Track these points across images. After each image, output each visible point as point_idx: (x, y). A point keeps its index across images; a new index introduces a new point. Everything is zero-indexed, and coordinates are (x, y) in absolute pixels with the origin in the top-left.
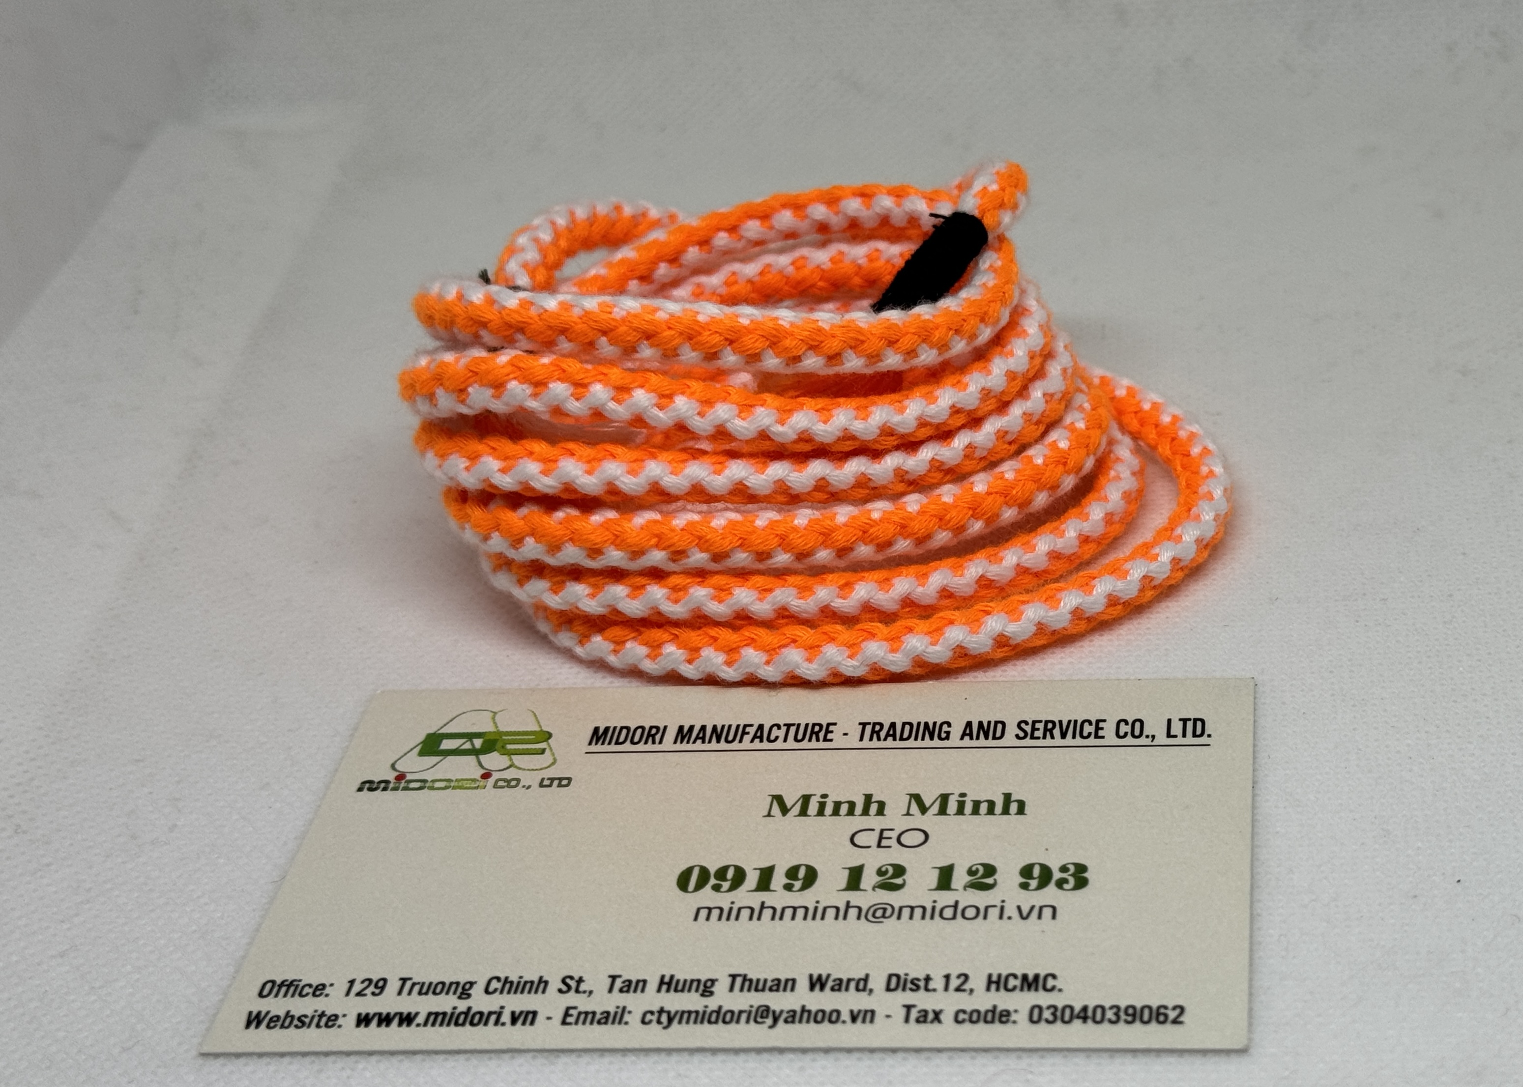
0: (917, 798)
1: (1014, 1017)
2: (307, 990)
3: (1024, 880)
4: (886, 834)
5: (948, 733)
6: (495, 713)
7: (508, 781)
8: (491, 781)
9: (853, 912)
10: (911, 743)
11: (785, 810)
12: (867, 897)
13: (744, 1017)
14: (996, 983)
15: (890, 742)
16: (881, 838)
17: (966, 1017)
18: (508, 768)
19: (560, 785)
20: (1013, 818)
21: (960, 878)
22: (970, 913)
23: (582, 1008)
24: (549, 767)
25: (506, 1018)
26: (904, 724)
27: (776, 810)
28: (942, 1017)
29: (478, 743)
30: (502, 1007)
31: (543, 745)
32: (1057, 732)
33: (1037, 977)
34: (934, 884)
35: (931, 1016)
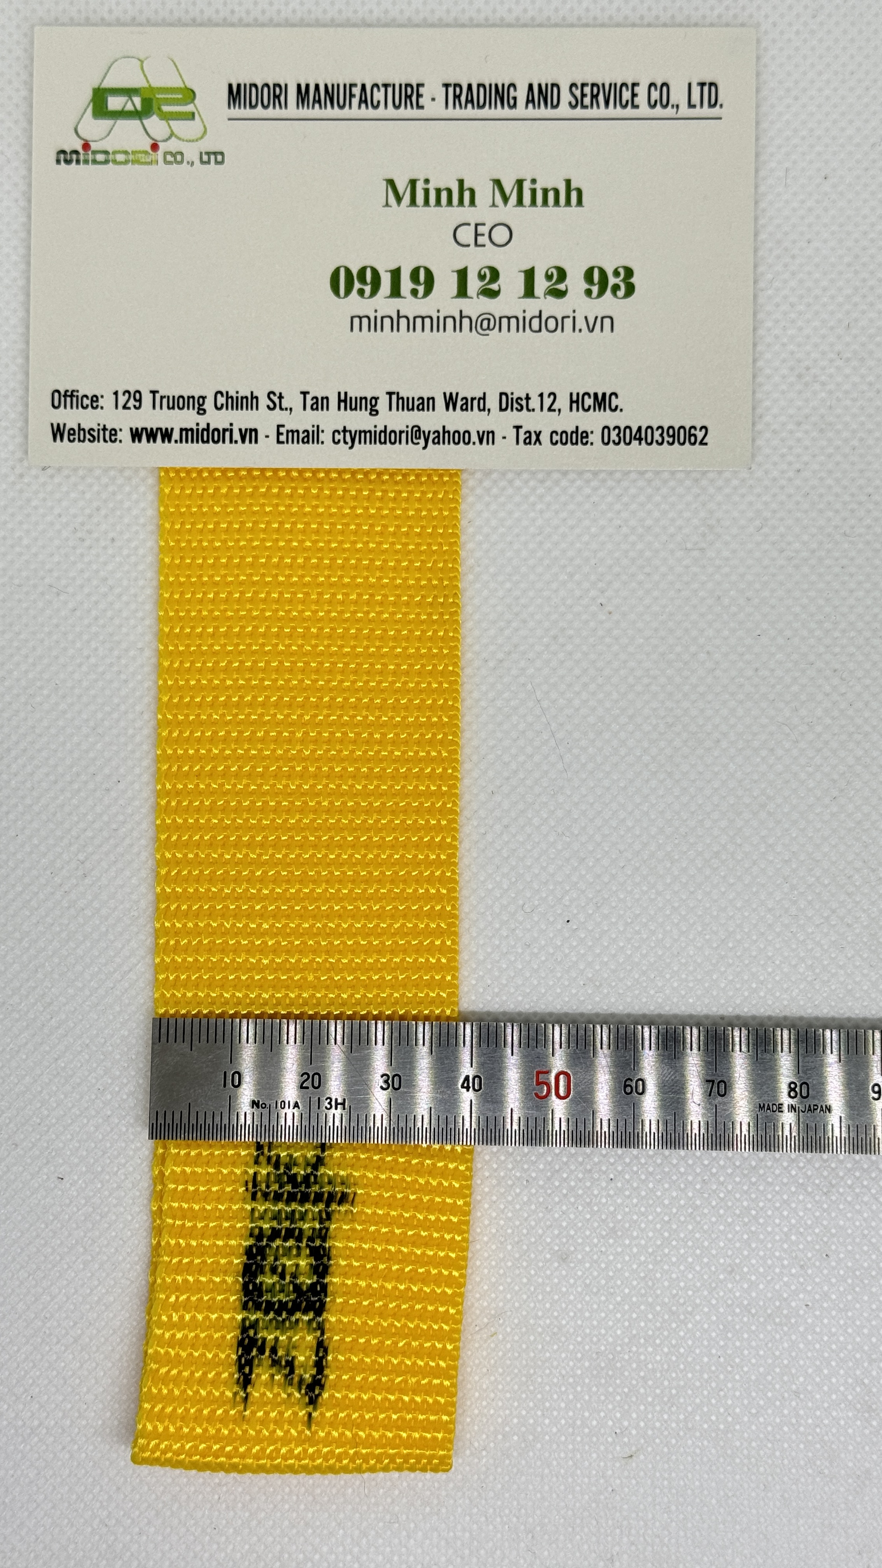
0: (498, 183)
1: (591, 438)
2: (86, 402)
4: (480, 228)
5: (515, 98)
9: (466, 322)
10: (486, 112)
11: (399, 199)
12: (476, 305)
13: (404, 436)
14: (576, 402)
15: (470, 111)
16: (477, 235)
17: (558, 438)
21: (541, 285)
22: (552, 324)
23: (289, 427)
25: (237, 436)
26: (479, 85)
27: (392, 200)
28: (541, 438)
30: (231, 424)
33: (604, 395)
34: (522, 292)
35: (534, 438)
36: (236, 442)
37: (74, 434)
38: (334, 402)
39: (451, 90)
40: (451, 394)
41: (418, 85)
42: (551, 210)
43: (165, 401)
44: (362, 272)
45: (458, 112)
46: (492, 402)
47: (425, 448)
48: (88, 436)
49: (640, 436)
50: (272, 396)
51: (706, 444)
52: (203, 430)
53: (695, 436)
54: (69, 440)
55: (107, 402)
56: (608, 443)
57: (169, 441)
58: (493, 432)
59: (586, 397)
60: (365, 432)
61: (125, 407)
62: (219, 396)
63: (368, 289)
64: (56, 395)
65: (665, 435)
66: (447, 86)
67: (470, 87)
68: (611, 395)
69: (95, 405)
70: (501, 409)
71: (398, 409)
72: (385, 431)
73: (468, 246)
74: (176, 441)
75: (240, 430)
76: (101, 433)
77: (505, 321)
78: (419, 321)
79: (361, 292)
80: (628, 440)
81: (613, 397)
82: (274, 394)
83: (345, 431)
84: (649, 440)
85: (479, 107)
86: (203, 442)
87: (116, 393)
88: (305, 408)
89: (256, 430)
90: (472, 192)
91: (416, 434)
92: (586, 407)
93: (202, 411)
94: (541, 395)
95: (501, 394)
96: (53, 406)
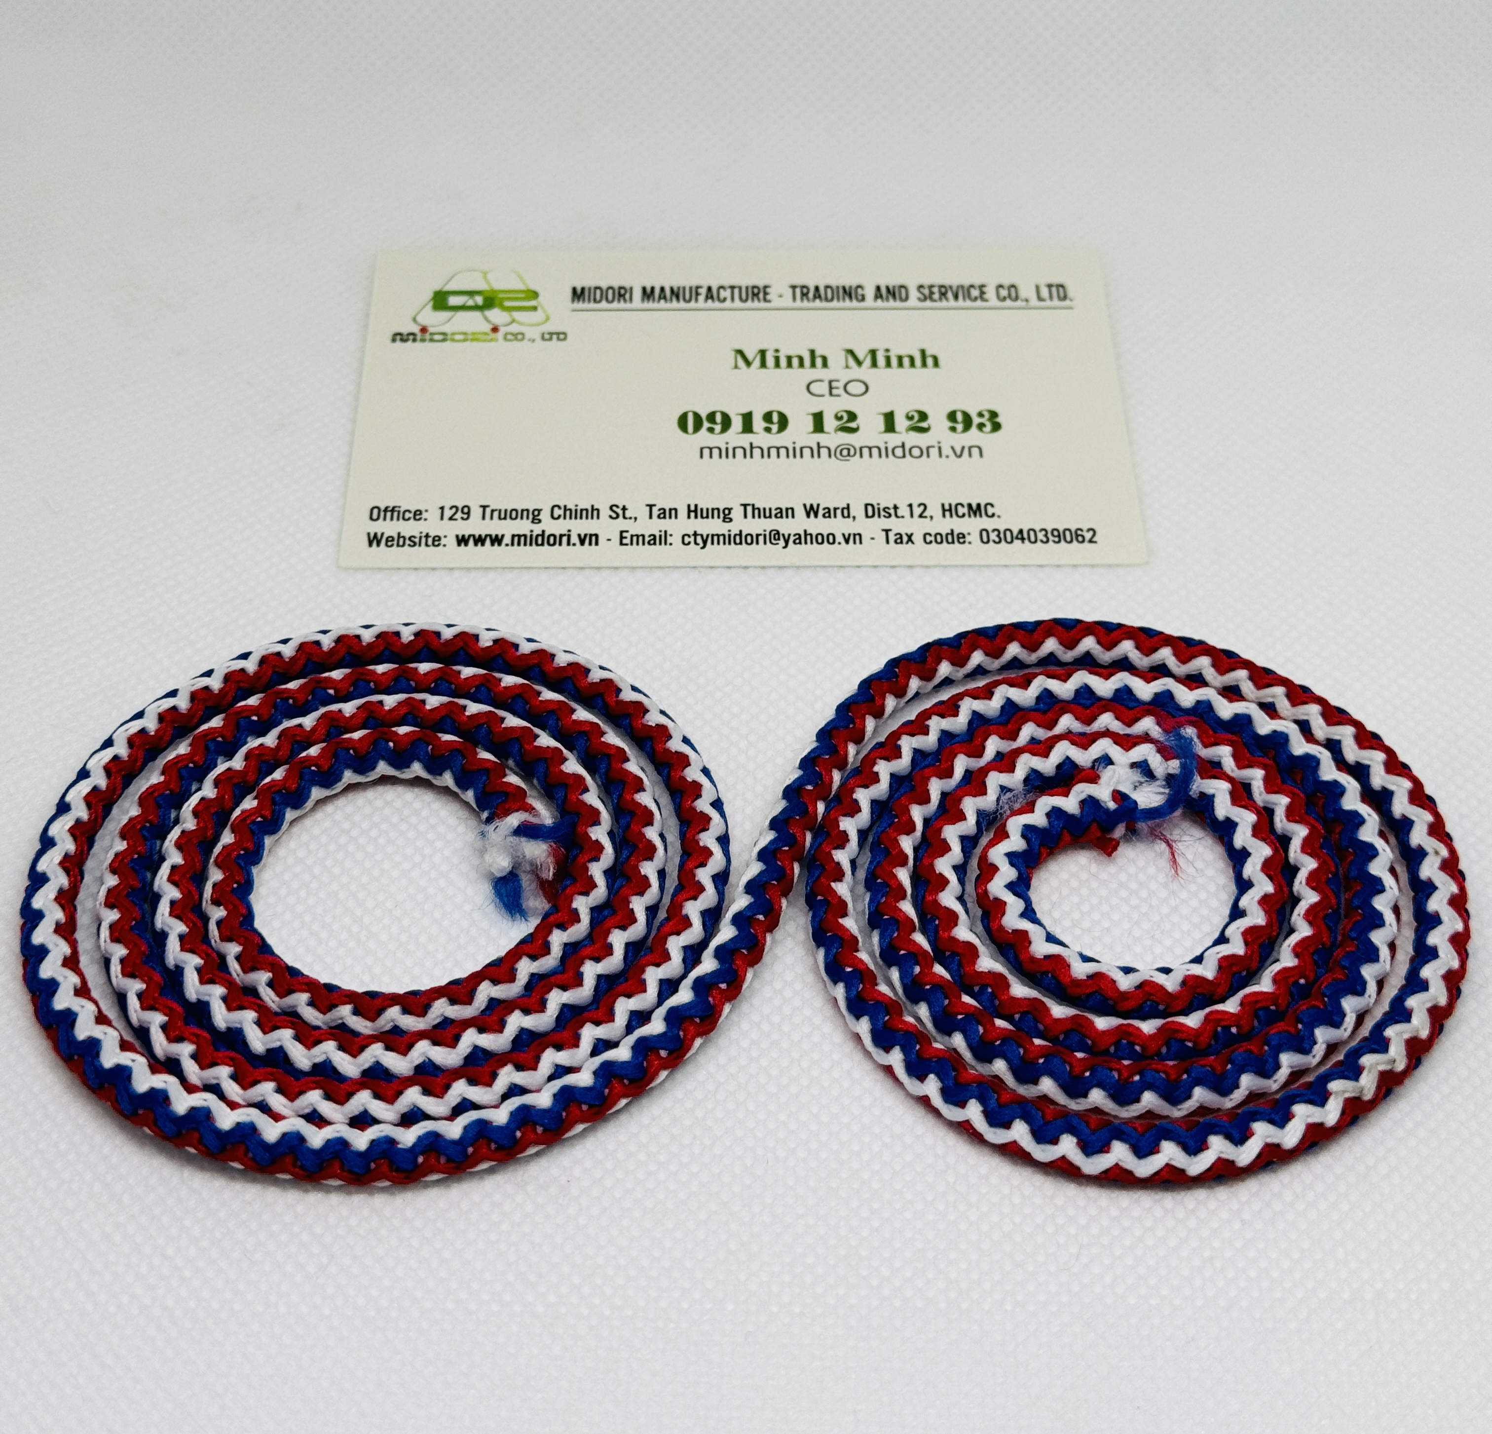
36: (574, 545)
37: (393, 540)
38: (682, 512)
39: (798, 291)
40: (812, 506)
41: (766, 287)
42: (907, 370)
43: (496, 514)
44: (711, 417)
45: (806, 304)
46: (857, 510)
47: (784, 547)
48: (408, 542)
49: (1021, 536)
50: (614, 508)
51: (1095, 542)
52: (537, 536)
53: (1083, 536)
54: (387, 545)
55: (433, 515)
56: (988, 542)
57: (500, 544)
58: (860, 535)
59: (959, 507)
60: (718, 536)
61: (451, 519)
62: (556, 509)
63: (718, 428)
64: (376, 511)
65: (1049, 535)
66: (794, 287)
67: (817, 289)
68: (986, 505)
69: (418, 517)
70: (867, 516)
71: (754, 517)
72: (740, 534)
73: (822, 396)
74: (507, 545)
75: (579, 535)
76: (423, 540)
77: (866, 451)
78: (773, 452)
79: (711, 430)
80: (1009, 539)
81: (989, 507)
82: (617, 507)
83: (695, 534)
84: (1033, 539)
85: (827, 300)
86: (537, 544)
87: (442, 508)
88: (651, 517)
89: (596, 536)
90: (825, 359)
91: (775, 536)
92: (960, 514)
93: (536, 520)
94: (910, 506)
95: (866, 505)
96: (371, 518)
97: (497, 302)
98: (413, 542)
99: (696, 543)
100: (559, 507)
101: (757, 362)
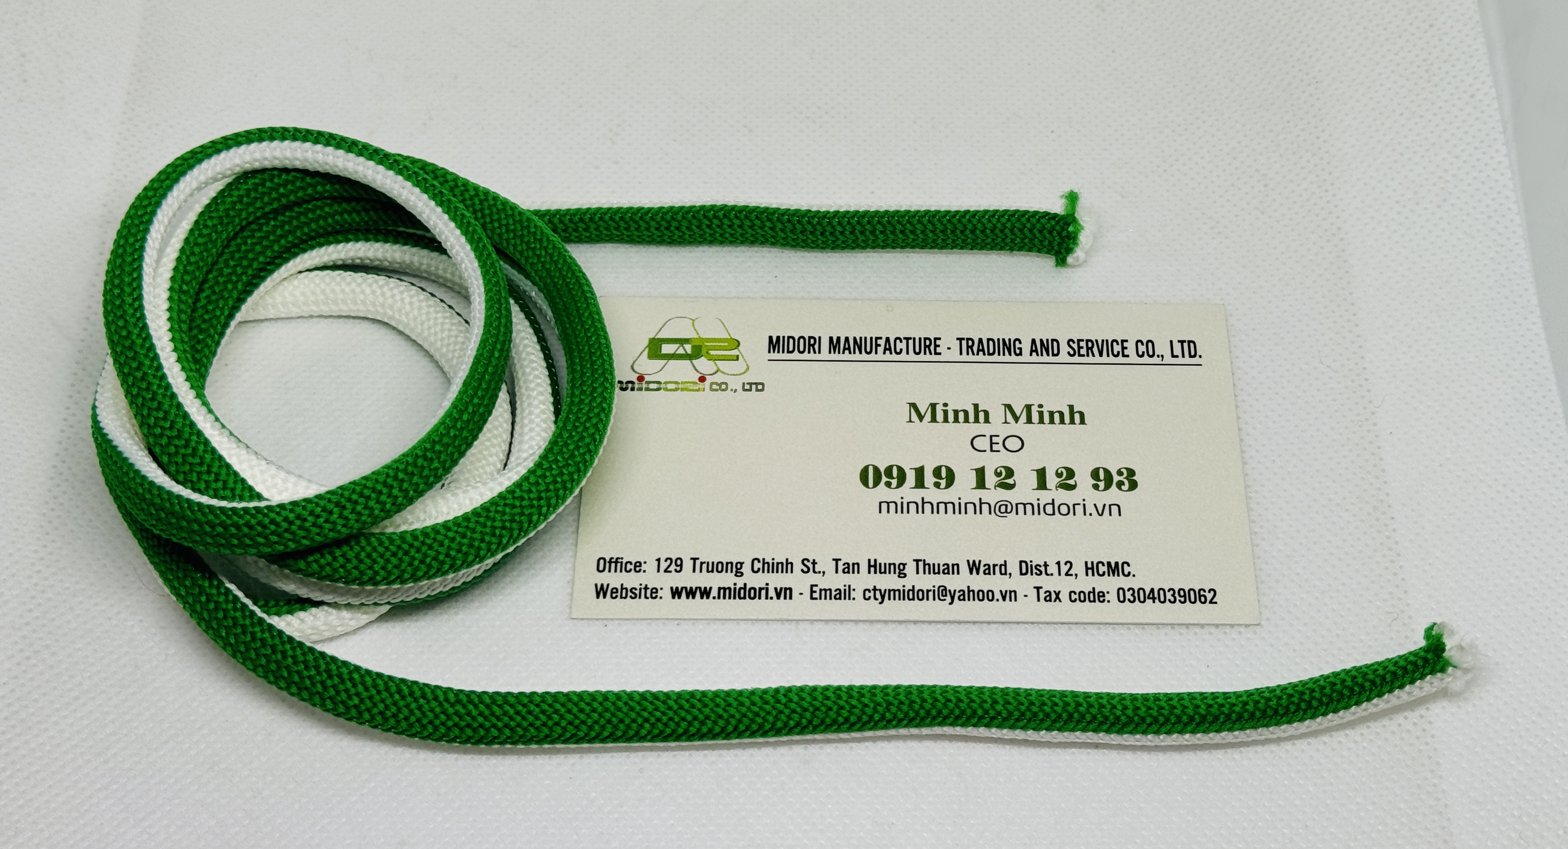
3: (1095, 482)
6: (693, 321)
7: (720, 385)
8: (707, 383)
18: (716, 373)
19: (757, 390)
20: (1078, 427)
24: (744, 373)
29: (688, 348)
31: (735, 352)
32: (1095, 350)
97: (704, 352)
98: (634, 593)
99: (876, 599)
100: (759, 561)
101: (928, 417)
